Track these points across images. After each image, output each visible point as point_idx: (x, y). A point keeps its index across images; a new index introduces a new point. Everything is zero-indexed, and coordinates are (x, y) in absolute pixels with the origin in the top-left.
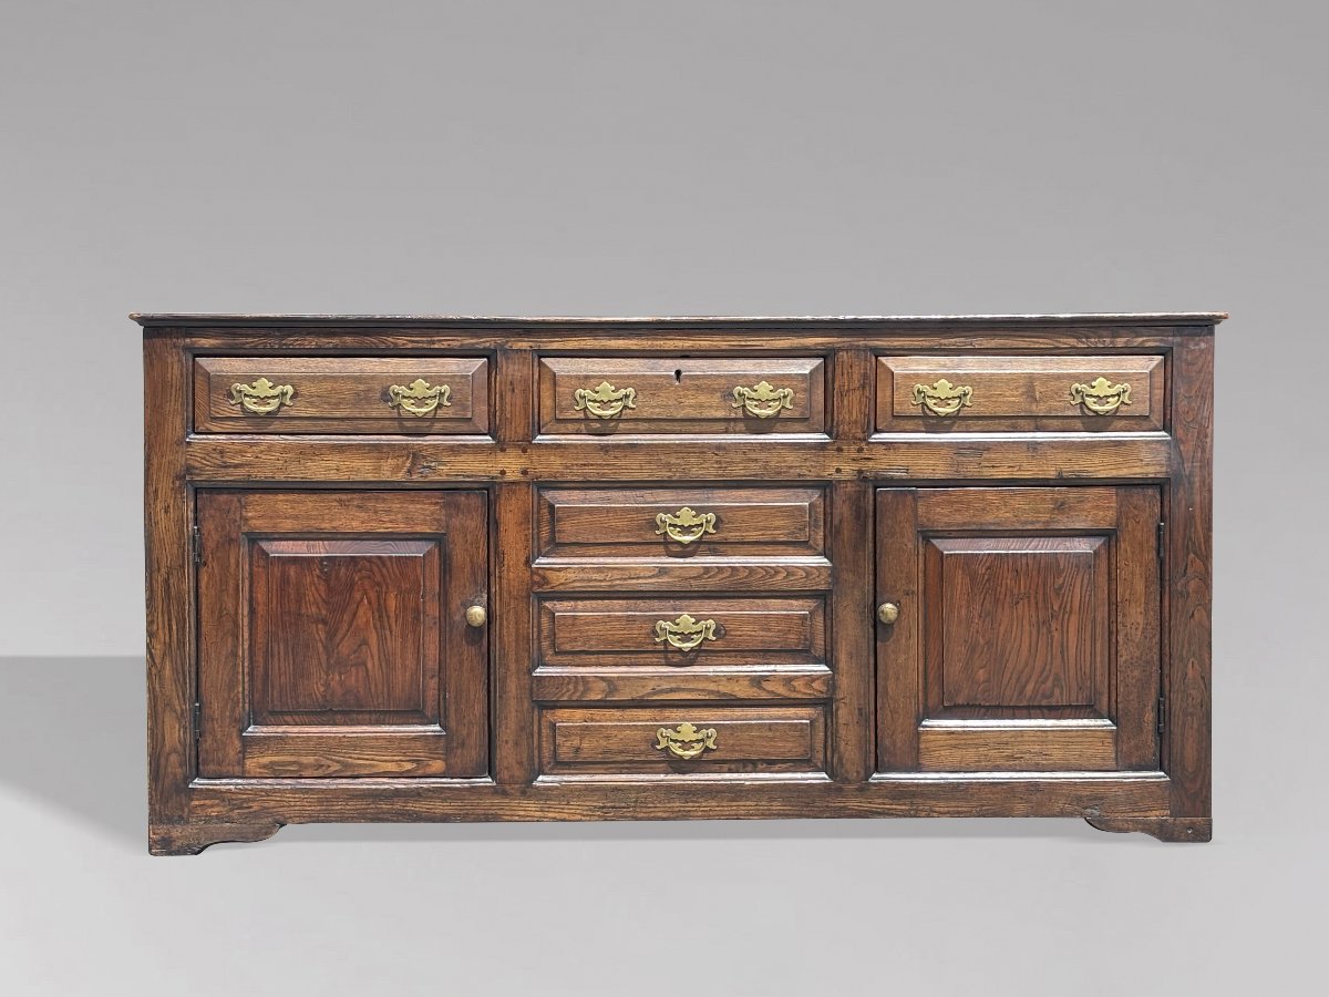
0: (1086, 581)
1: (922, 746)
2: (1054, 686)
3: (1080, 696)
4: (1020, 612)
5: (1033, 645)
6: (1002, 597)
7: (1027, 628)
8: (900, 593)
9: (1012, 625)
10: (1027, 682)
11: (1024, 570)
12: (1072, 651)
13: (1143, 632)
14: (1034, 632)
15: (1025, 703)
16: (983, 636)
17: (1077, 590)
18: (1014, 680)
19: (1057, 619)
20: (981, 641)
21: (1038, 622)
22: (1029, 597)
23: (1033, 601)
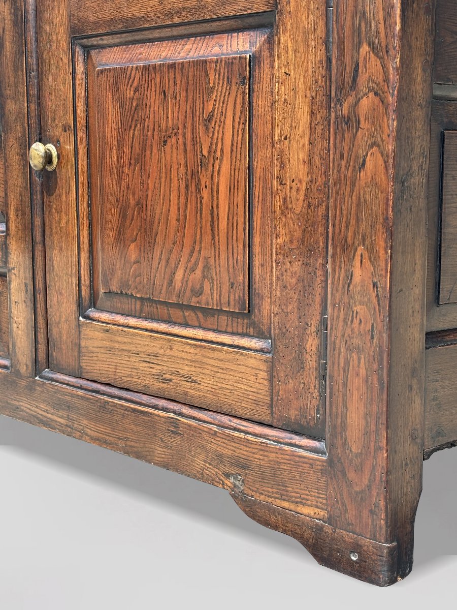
0: (239, 107)
1: (83, 344)
2: (204, 277)
3: (232, 297)
4: (168, 157)
5: (182, 210)
6: (150, 133)
7: (175, 183)
8: (60, 129)
9: (160, 179)
10: (176, 267)
11: (171, 90)
12: (223, 224)
13: (306, 196)
14: (183, 190)
15: (174, 300)
16: (134, 194)
17: (229, 122)
18: (163, 263)
19: (206, 169)
20: (132, 202)
21: (186, 174)
22: (177, 134)
23: (181, 141)
